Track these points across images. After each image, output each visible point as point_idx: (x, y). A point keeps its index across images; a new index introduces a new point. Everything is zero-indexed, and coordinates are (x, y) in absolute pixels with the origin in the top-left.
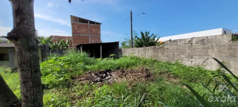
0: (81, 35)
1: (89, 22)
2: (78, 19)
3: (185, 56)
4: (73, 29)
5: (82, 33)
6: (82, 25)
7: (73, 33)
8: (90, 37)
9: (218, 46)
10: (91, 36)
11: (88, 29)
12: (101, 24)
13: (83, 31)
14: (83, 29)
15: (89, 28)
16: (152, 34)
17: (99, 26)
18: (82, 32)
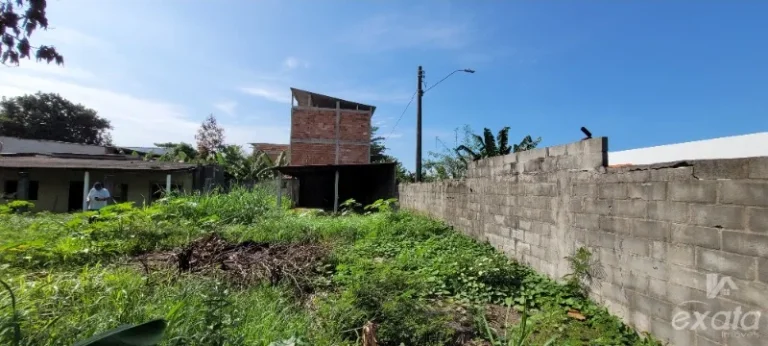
0: (314, 141)
1: (338, 104)
2: (310, 96)
3: (503, 218)
4: (295, 125)
5: (318, 137)
6: (320, 113)
7: (292, 137)
8: (337, 149)
9: (571, 187)
10: (343, 143)
11: (334, 124)
12: (374, 108)
13: (320, 130)
14: (320, 125)
15: (338, 121)
16: (524, 137)
17: (365, 115)
18: (317, 133)
